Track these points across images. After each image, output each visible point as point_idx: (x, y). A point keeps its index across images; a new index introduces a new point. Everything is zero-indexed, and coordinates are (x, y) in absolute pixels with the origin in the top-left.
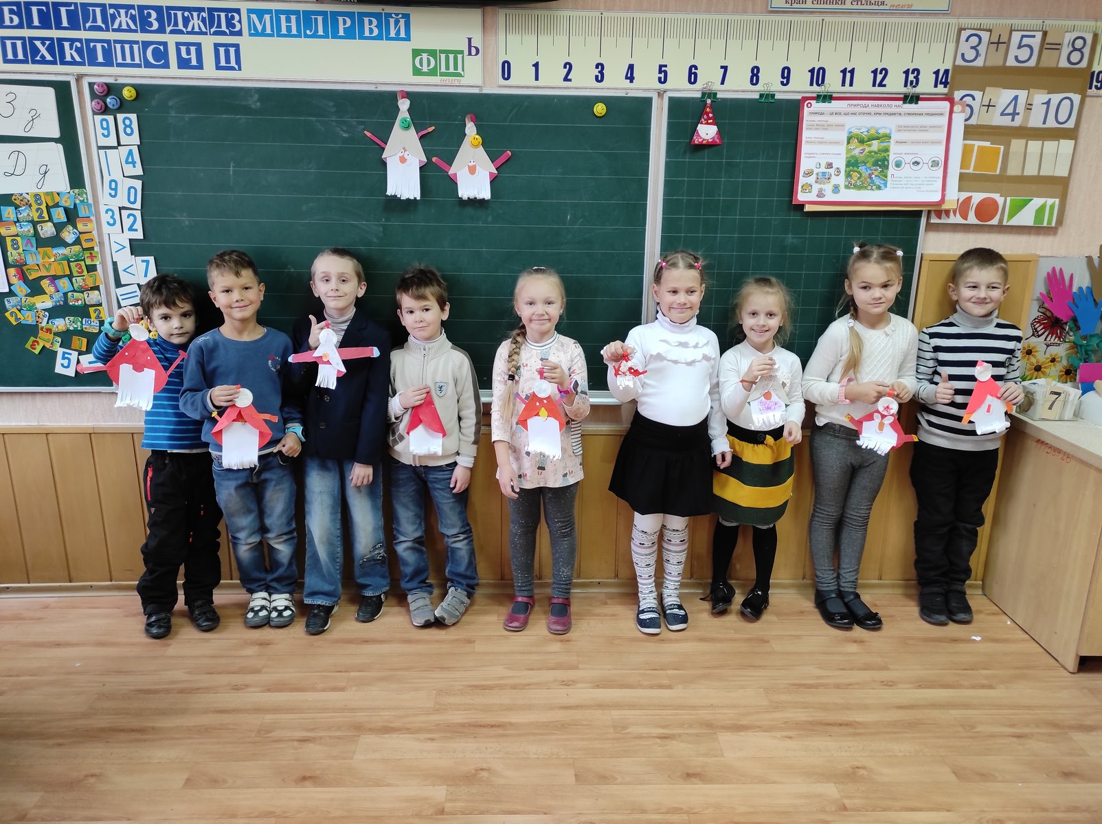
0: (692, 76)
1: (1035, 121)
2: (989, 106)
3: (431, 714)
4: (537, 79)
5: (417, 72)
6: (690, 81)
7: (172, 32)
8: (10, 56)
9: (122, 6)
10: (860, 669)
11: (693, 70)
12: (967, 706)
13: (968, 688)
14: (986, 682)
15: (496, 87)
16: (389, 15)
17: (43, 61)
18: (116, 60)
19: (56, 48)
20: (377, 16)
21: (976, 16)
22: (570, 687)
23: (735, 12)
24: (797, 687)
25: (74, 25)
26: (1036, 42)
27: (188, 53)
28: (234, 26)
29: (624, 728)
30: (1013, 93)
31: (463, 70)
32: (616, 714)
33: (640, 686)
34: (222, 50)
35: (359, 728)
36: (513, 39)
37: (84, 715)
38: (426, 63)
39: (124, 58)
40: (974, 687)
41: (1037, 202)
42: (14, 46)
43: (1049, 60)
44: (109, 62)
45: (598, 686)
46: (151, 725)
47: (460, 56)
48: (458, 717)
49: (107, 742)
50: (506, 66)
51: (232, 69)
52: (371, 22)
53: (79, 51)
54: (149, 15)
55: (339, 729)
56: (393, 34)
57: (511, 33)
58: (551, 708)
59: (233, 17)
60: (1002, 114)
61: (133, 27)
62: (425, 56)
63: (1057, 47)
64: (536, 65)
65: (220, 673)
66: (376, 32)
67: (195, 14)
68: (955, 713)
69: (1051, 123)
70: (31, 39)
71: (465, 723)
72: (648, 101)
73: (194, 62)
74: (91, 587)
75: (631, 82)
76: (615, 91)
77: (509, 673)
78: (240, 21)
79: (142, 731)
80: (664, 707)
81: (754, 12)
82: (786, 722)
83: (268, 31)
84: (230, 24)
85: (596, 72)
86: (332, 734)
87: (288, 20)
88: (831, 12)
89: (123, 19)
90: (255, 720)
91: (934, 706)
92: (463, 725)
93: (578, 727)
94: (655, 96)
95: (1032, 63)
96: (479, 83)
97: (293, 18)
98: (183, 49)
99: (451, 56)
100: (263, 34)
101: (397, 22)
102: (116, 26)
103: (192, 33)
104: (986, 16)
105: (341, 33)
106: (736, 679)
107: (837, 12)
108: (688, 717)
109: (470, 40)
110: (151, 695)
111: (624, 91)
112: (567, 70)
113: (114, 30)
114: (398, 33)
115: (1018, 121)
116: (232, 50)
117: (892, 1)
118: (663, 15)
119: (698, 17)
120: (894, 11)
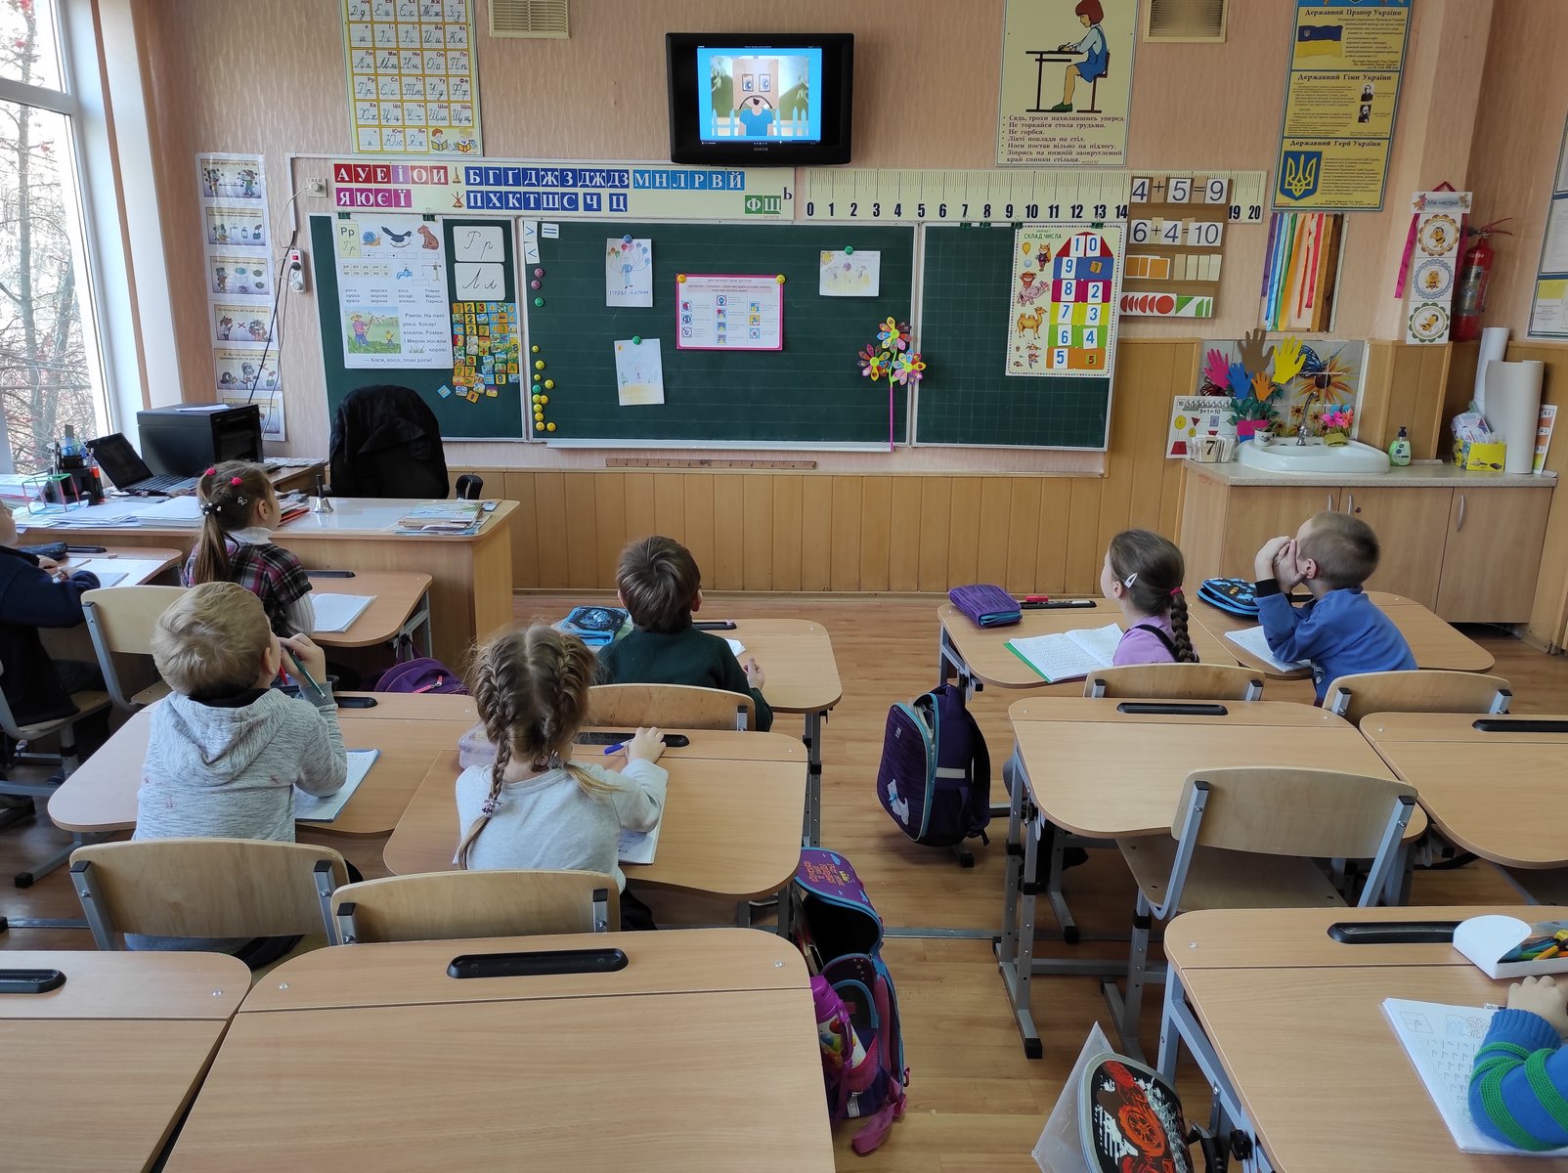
0: (943, 211)
1: (1192, 241)
2: (1156, 230)
4: (832, 214)
5: (748, 211)
6: (941, 215)
7: (581, 186)
8: (472, 204)
9: (550, 170)
11: (943, 207)
15: (804, 220)
16: (730, 173)
17: (494, 207)
18: (543, 205)
19: (503, 199)
20: (722, 173)
21: (1144, 169)
23: (972, 167)
25: (517, 183)
26: (1187, 186)
27: (592, 200)
28: (624, 182)
30: (1174, 223)
31: (780, 210)
34: (615, 198)
36: (816, 187)
38: (754, 205)
39: (548, 205)
41: (1197, 299)
42: (475, 197)
43: (1197, 199)
44: (538, 207)
47: (778, 200)
50: (811, 207)
51: (621, 210)
52: (717, 178)
53: (518, 200)
54: (567, 175)
56: (732, 186)
57: (814, 183)
59: (623, 176)
60: (1166, 236)
61: (556, 183)
62: (754, 200)
63: (1203, 189)
64: (832, 205)
66: (721, 184)
67: (598, 174)
69: (1203, 243)
70: (488, 192)
72: (912, 228)
73: (595, 207)
75: (899, 216)
76: (888, 222)
78: (628, 178)
81: (985, 167)
83: (647, 185)
84: (621, 180)
85: (874, 209)
87: (661, 177)
88: (1039, 167)
89: (550, 178)
94: (916, 225)
95: (1186, 201)
96: (791, 218)
97: (664, 175)
98: (588, 197)
99: (772, 200)
100: (643, 187)
101: (735, 177)
102: (544, 183)
103: (595, 186)
104: (1151, 169)
105: (697, 185)
107: (1044, 167)
109: (785, 189)
111: (894, 222)
112: (853, 208)
113: (543, 186)
114: (736, 185)
115: (1178, 242)
116: (622, 198)
117: (1083, 159)
118: (921, 170)
119: (946, 171)
120: (1085, 165)
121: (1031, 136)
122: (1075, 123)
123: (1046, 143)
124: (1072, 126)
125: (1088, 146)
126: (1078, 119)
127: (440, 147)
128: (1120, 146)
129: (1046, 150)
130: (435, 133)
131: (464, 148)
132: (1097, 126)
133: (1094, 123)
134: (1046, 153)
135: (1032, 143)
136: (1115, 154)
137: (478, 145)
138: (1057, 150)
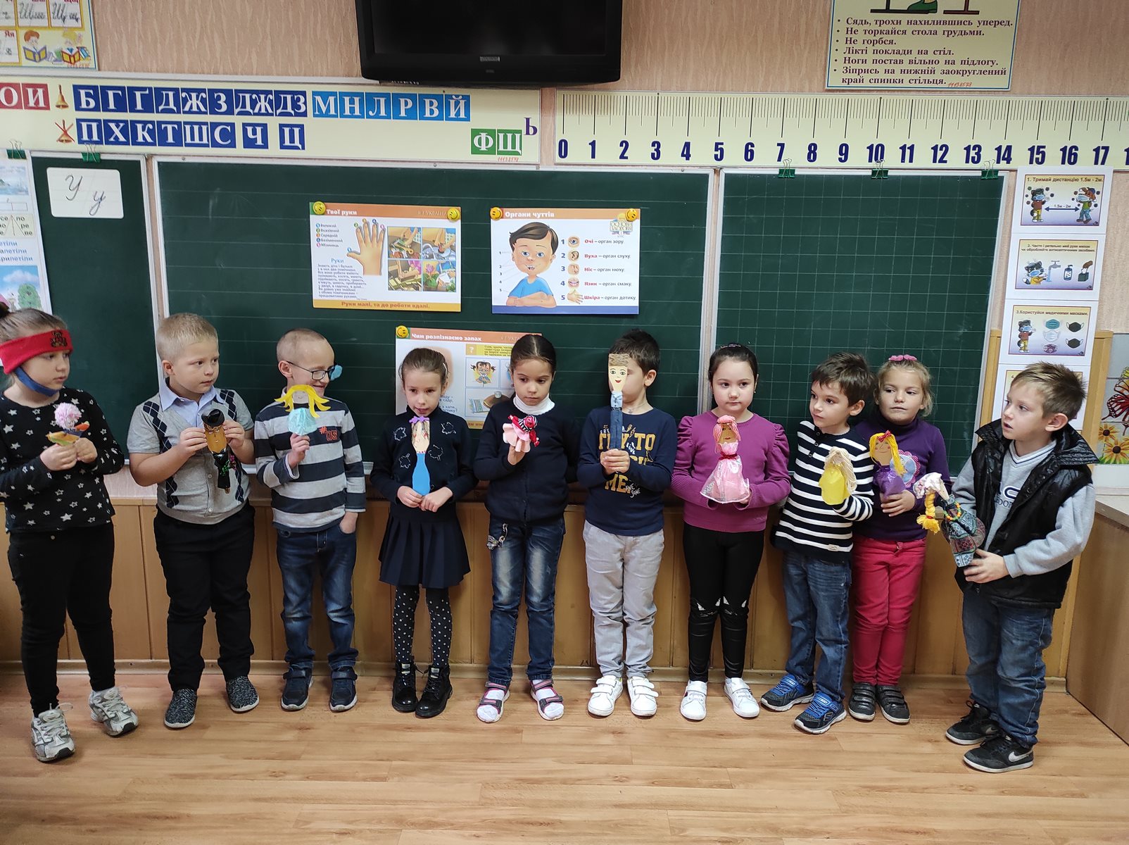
0: (749, 153)
3: (475, 809)
4: (593, 156)
5: (475, 150)
6: (746, 159)
7: (239, 113)
8: (85, 137)
9: (194, 90)
10: (935, 772)
11: (750, 148)
12: (1057, 816)
13: (1056, 796)
14: (1077, 789)
15: (554, 164)
17: (117, 142)
18: (185, 140)
20: (438, 97)
21: (1037, 94)
22: (624, 783)
23: (792, 91)
24: (868, 789)
25: (147, 108)
27: (254, 133)
28: (299, 108)
29: (683, 830)
31: (521, 149)
32: (673, 814)
33: (699, 785)
34: (287, 130)
35: (401, 822)
36: (571, 118)
37: (120, 800)
38: (484, 142)
39: (193, 138)
40: (1063, 795)
42: (89, 128)
44: (178, 142)
45: (653, 783)
46: (186, 812)
47: (518, 136)
48: (505, 813)
49: (140, 830)
50: (563, 146)
51: (297, 148)
52: (431, 104)
53: (151, 132)
54: (219, 98)
55: (380, 822)
56: (453, 115)
57: (568, 113)
58: (604, 806)
59: (299, 99)
61: (203, 109)
62: (483, 135)
64: (593, 144)
65: (258, 759)
66: (436, 113)
67: (262, 97)
68: (1045, 824)
70: (106, 122)
71: (514, 820)
72: (706, 177)
73: (259, 142)
74: (131, 664)
75: (688, 159)
76: (671, 168)
77: (558, 766)
78: (305, 103)
79: (176, 818)
80: (724, 808)
81: (810, 91)
82: (858, 828)
83: (332, 112)
84: (295, 106)
85: (653, 150)
86: (373, 827)
87: (352, 102)
88: (889, 91)
89: (194, 102)
90: (292, 810)
91: (1021, 815)
92: (510, 822)
93: (631, 827)
94: (711, 172)
96: (537, 161)
97: (357, 100)
98: (250, 129)
99: (510, 136)
100: (327, 115)
101: (457, 103)
102: (187, 108)
103: (259, 114)
105: (403, 114)
106: (800, 779)
107: (894, 91)
108: (751, 820)
109: (528, 120)
110: (187, 780)
111: (680, 168)
112: (623, 148)
113: (184, 112)
114: (458, 114)
116: (297, 130)
117: (949, 79)
118: (720, 95)
119: (754, 96)
120: (952, 90)
121: (879, 47)
122: (940, 28)
123: (898, 57)
124: (936, 33)
125: (958, 62)
126: (945, 23)
127: (38, 56)
128: (1004, 62)
129: (897, 68)
130: (27, 37)
131: (71, 58)
132: (972, 33)
133: (967, 28)
134: (898, 71)
135: (878, 57)
136: (997, 72)
137: (92, 55)
138: (913, 67)
